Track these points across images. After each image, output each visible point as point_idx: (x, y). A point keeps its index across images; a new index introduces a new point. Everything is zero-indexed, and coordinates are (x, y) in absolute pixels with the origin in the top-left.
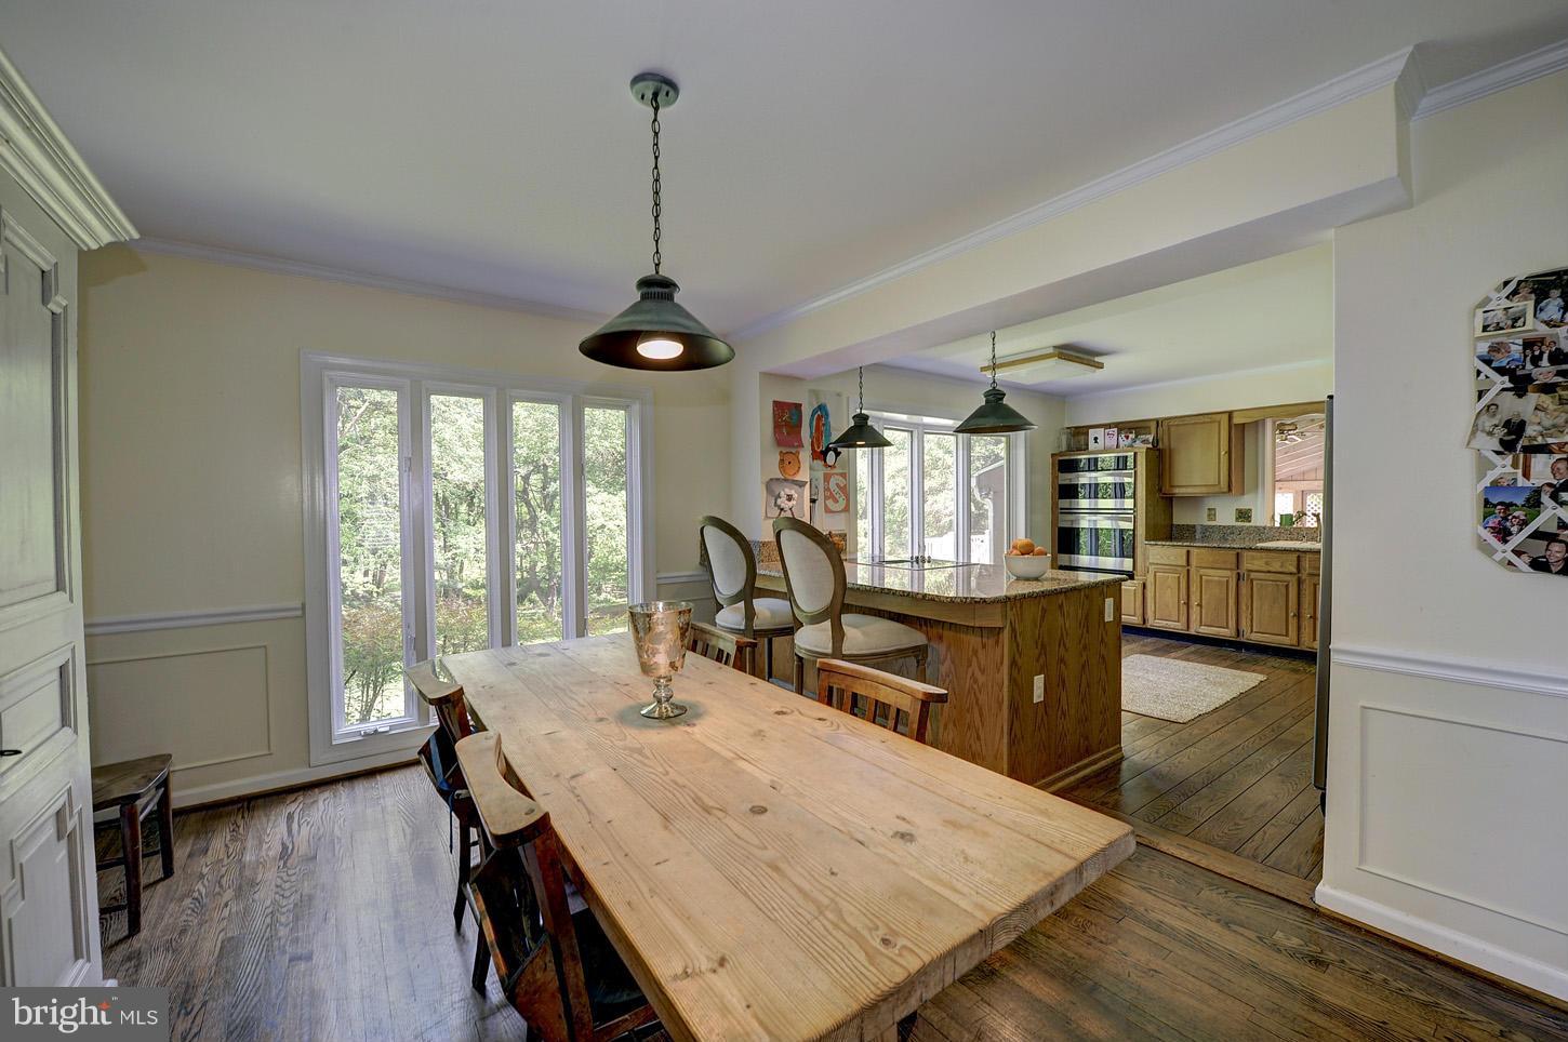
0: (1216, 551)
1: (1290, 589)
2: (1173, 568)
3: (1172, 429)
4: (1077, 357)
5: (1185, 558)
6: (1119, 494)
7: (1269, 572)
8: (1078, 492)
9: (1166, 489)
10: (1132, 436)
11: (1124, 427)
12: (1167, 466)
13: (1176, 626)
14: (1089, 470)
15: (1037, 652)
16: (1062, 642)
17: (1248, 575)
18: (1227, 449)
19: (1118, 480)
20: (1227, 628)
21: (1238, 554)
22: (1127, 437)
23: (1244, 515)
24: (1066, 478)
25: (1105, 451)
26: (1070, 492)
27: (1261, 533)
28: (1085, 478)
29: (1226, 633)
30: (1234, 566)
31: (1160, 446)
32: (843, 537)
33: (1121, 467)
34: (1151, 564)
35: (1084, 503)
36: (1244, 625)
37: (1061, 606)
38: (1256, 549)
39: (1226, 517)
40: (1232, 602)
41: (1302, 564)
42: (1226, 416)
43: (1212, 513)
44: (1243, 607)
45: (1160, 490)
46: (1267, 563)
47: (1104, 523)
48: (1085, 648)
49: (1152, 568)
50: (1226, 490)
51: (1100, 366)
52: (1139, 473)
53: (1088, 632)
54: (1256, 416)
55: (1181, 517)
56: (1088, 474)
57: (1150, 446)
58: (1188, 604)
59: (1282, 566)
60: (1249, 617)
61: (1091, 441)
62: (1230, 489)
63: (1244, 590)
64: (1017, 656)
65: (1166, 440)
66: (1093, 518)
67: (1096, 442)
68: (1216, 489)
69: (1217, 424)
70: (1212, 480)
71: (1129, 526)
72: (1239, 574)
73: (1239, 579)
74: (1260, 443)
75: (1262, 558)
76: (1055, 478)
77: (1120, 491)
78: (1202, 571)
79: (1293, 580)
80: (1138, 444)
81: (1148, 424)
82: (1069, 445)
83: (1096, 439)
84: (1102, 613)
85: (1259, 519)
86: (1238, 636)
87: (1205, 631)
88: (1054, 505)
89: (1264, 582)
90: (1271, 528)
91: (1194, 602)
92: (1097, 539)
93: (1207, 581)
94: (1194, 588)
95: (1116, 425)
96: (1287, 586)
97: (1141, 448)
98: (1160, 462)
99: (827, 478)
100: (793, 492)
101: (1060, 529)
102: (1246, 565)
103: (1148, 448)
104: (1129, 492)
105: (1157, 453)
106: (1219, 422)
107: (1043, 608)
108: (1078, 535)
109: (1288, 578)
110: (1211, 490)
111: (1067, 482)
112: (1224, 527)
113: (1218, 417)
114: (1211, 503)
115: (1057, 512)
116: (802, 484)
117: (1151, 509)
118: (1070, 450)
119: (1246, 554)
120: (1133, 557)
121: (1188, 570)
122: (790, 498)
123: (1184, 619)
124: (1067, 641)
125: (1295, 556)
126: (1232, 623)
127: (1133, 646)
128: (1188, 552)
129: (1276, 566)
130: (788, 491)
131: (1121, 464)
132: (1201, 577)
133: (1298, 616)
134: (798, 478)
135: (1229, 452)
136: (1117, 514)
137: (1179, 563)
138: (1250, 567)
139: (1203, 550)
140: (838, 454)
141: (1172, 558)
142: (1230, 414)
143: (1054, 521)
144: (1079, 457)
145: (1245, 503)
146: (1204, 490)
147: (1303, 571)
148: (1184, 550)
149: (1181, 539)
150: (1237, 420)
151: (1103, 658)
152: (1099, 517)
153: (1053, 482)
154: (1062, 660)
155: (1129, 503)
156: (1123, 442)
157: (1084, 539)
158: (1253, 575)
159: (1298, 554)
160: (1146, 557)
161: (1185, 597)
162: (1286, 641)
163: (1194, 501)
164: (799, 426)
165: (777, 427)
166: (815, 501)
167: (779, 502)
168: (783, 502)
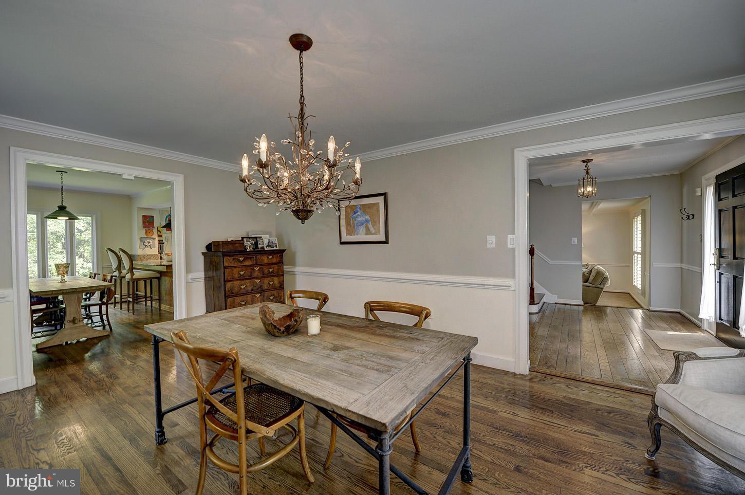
100: (150, 241)
116: (154, 239)
130: (148, 241)
164: (153, 222)
165: (144, 222)
166: (164, 243)
167: (145, 244)
168: (146, 244)
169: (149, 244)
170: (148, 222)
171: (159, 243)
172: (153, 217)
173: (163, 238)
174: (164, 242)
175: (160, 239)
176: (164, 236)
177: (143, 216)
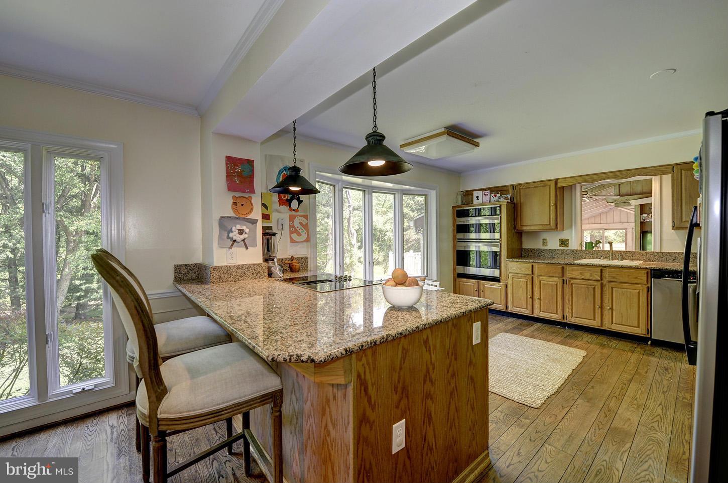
0: (549, 266)
1: (596, 290)
2: (523, 276)
3: (522, 190)
4: (461, 136)
5: (530, 269)
6: (492, 231)
7: (583, 279)
8: (469, 229)
9: (519, 227)
10: (498, 195)
11: (494, 190)
12: (519, 214)
13: (526, 312)
14: (476, 216)
15: (396, 398)
16: (427, 377)
17: (570, 281)
18: (554, 202)
19: (491, 221)
20: (557, 313)
21: (563, 267)
22: (495, 196)
23: (564, 243)
24: (462, 221)
25: (483, 204)
26: (464, 229)
27: (576, 254)
28: (473, 221)
29: (557, 317)
30: (561, 275)
31: (515, 201)
32: (305, 259)
33: (493, 214)
34: (510, 273)
35: (473, 236)
36: (567, 312)
37: (426, 342)
38: (575, 265)
39: (553, 243)
40: (559, 298)
41: (604, 274)
42: (554, 182)
43: (545, 242)
44: (566, 301)
45: (515, 228)
46: (581, 274)
47: (484, 248)
48: (453, 375)
49: (510, 275)
50: (554, 227)
51: (477, 145)
52: (502, 217)
53: (456, 359)
54: (571, 182)
55: (528, 244)
56: (474, 218)
57: (509, 201)
58: (532, 298)
59: (591, 276)
60: (570, 307)
61: (475, 198)
62: (556, 227)
63: (567, 290)
64: (369, 412)
65: (518, 197)
66: (477, 244)
67: (478, 199)
68: (548, 227)
69: (548, 188)
70: (546, 222)
71: (497, 249)
72: (564, 280)
73: (564, 283)
74: (574, 198)
75: (578, 270)
76: (454, 221)
77: (492, 228)
78: (541, 278)
79: (598, 285)
80: (502, 200)
81: (507, 188)
82: (462, 201)
83: (477, 197)
84: (470, 337)
85: (574, 245)
86: (564, 319)
87: (543, 315)
88: (454, 237)
89: (580, 285)
90: (581, 251)
91: (536, 297)
92: (480, 256)
93: (544, 284)
94: (536, 288)
95: (489, 189)
96: (594, 288)
97: (504, 202)
98: (515, 211)
99: (292, 219)
100: (244, 228)
101: (457, 251)
102: (568, 275)
103: (508, 202)
104: (497, 230)
105: (513, 206)
106: (550, 186)
107: (403, 348)
108: (470, 254)
109: (595, 283)
110: (545, 228)
111: (462, 223)
112: (552, 250)
113: (548, 183)
114: (545, 235)
115: (456, 241)
116: (254, 222)
117: (509, 239)
118: (463, 204)
119: (568, 268)
120: (500, 269)
121: (533, 277)
122: (241, 232)
123: (530, 308)
124: (434, 377)
125: (599, 269)
126: (560, 311)
127: (501, 325)
128: (532, 266)
129: (587, 276)
130: (239, 227)
131: (493, 212)
132: (540, 281)
133: (602, 307)
134: (252, 216)
135: (556, 204)
136: (490, 242)
137: (527, 273)
138: (570, 276)
139: (542, 265)
140: (300, 202)
141: (522, 269)
142: (556, 181)
143: (454, 246)
144: (469, 208)
145: (564, 235)
146: (541, 227)
147: (604, 279)
148: (530, 265)
149: (527, 257)
150: (560, 185)
151: (472, 379)
152: (480, 244)
153: (453, 223)
154: (428, 396)
155: (497, 236)
156: (493, 199)
157: (473, 256)
158: (572, 281)
159: (602, 268)
160: (507, 269)
161: (531, 294)
162: (595, 324)
163: (534, 234)
164: (251, 177)
165: (229, 176)
166: (274, 234)
167: (231, 235)
168: (235, 235)
169: (242, 237)
170: (240, 175)
171: (264, 234)
172: (250, 163)
173: (272, 223)
174: (274, 231)
175: (267, 224)
176: (274, 216)
177: (227, 157)
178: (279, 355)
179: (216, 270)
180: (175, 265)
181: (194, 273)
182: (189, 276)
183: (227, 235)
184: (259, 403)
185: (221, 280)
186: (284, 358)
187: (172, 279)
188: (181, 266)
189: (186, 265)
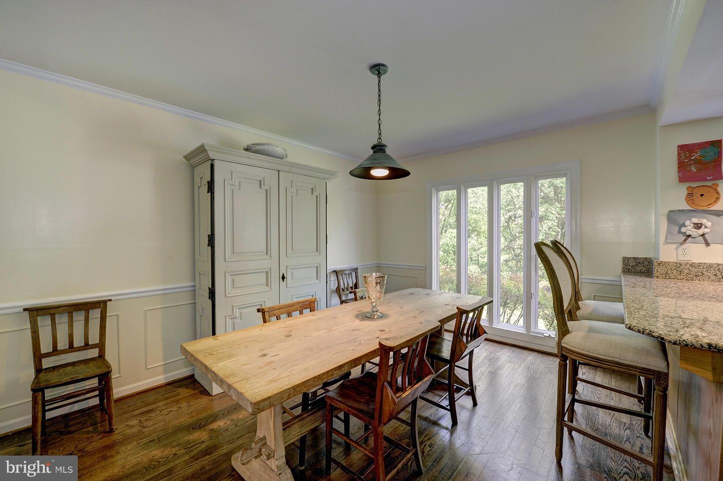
100: (703, 221)
122: (699, 226)
130: (695, 221)
165: (682, 166)
167: (684, 230)
168: (689, 229)
169: (700, 232)
170: (698, 162)
172: (717, 145)
177: (679, 146)
178: (635, 326)
179: (661, 265)
180: (623, 258)
181: (644, 266)
182: (638, 268)
183: (677, 229)
184: (639, 372)
185: (666, 276)
186: (638, 330)
187: (620, 270)
188: (629, 259)
189: (635, 258)
